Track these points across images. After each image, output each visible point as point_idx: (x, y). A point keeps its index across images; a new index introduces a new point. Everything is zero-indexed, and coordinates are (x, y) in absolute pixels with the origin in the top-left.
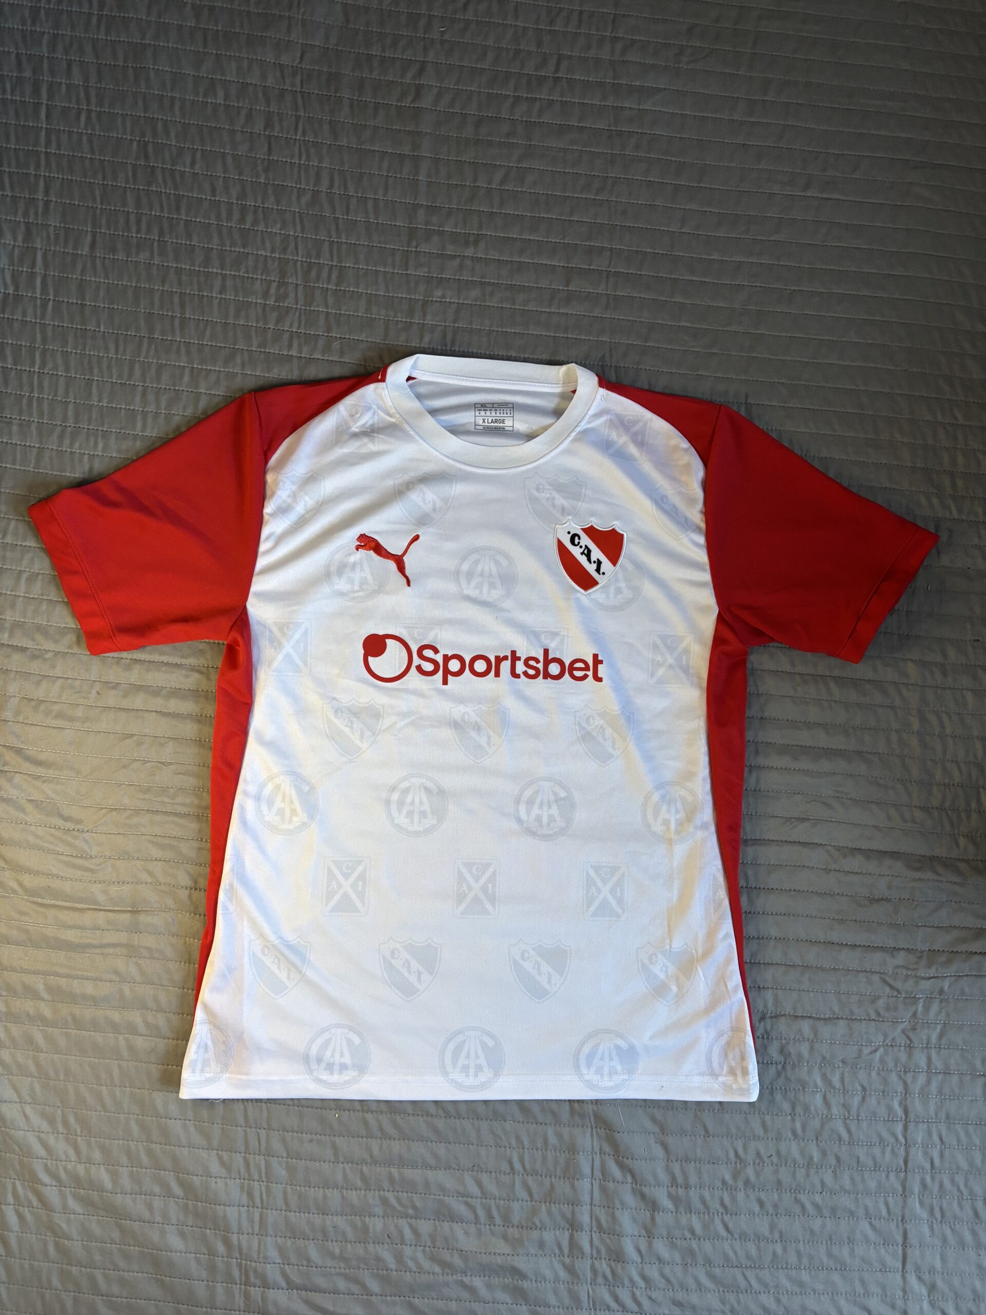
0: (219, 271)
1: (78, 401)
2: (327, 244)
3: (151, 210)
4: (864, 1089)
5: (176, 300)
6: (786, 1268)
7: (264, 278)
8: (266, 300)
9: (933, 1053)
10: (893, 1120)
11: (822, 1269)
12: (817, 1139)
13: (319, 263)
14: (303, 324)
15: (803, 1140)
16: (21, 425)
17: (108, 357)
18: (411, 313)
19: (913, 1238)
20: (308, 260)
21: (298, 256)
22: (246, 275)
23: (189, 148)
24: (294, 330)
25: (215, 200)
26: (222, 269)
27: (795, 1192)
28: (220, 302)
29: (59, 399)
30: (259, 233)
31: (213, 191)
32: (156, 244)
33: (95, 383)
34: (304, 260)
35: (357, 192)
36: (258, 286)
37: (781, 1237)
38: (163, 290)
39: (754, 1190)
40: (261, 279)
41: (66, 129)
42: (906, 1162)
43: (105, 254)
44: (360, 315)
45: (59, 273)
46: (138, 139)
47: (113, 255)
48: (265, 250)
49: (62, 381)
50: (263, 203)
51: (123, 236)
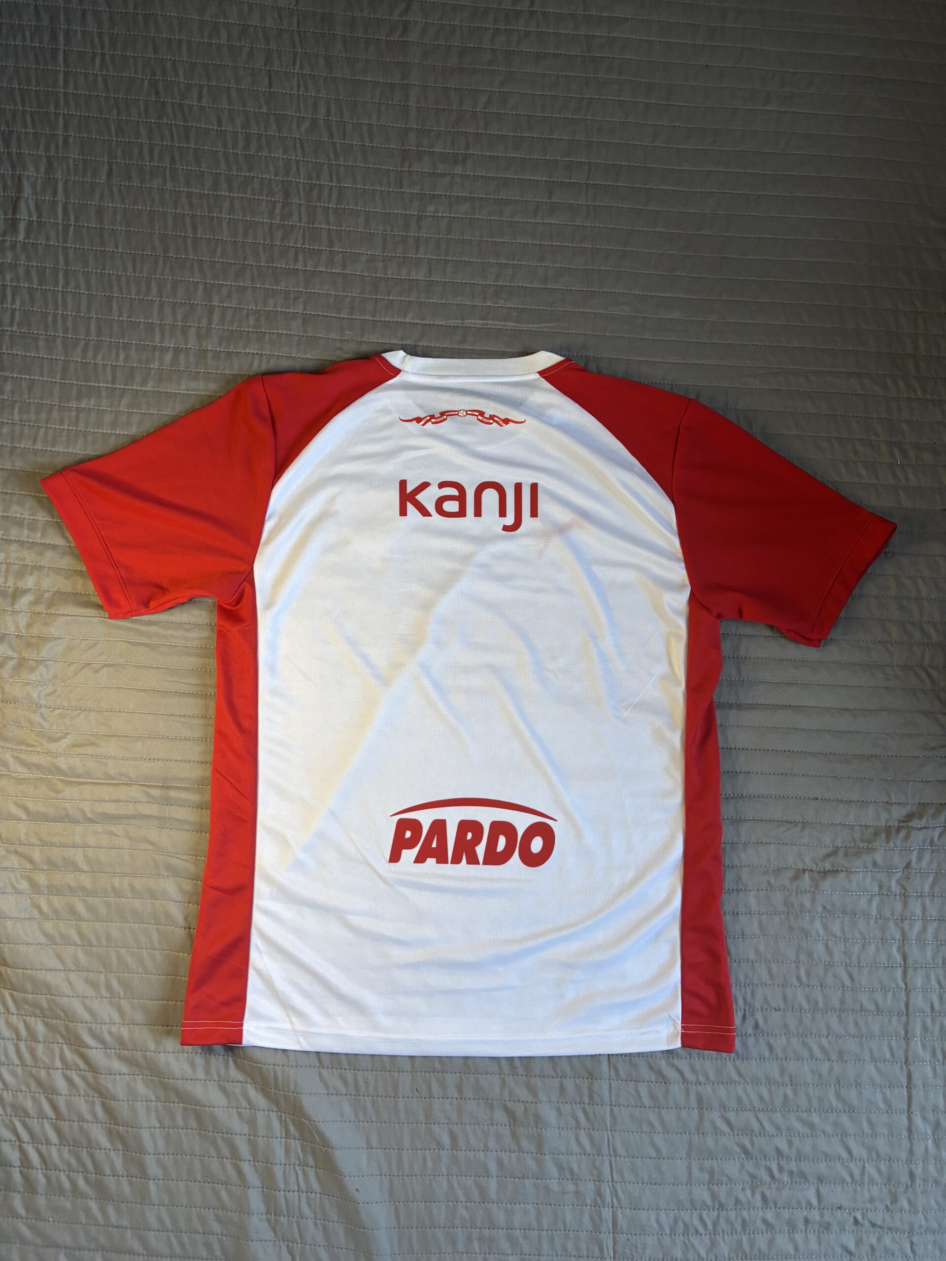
2: (326, 166)
3: (162, 141)
4: (864, 938)
5: (188, 220)
7: (269, 199)
8: (271, 220)
9: (927, 901)
10: (892, 967)
14: (307, 240)
17: (126, 275)
19: (917, 1081)
20: (310, 182)
21: (299, 178)
22: (252, 197)
23: (196, 84)
25: (221, 130)
27: (802, 1036)
28: (229, 222)
29: (82, 315)
30: (263, 158)
31: (220, 123)
32: (168, 171)
33: (115, 300)
37: (791, 1080)
38: (176, 213)
40: (267, 200)
41: (83, 71)
42: (907, 1005)
43: (121, 182)
45: (79, 200)
46: (148, 78)
47: (129, 182)
50: (266, 131)
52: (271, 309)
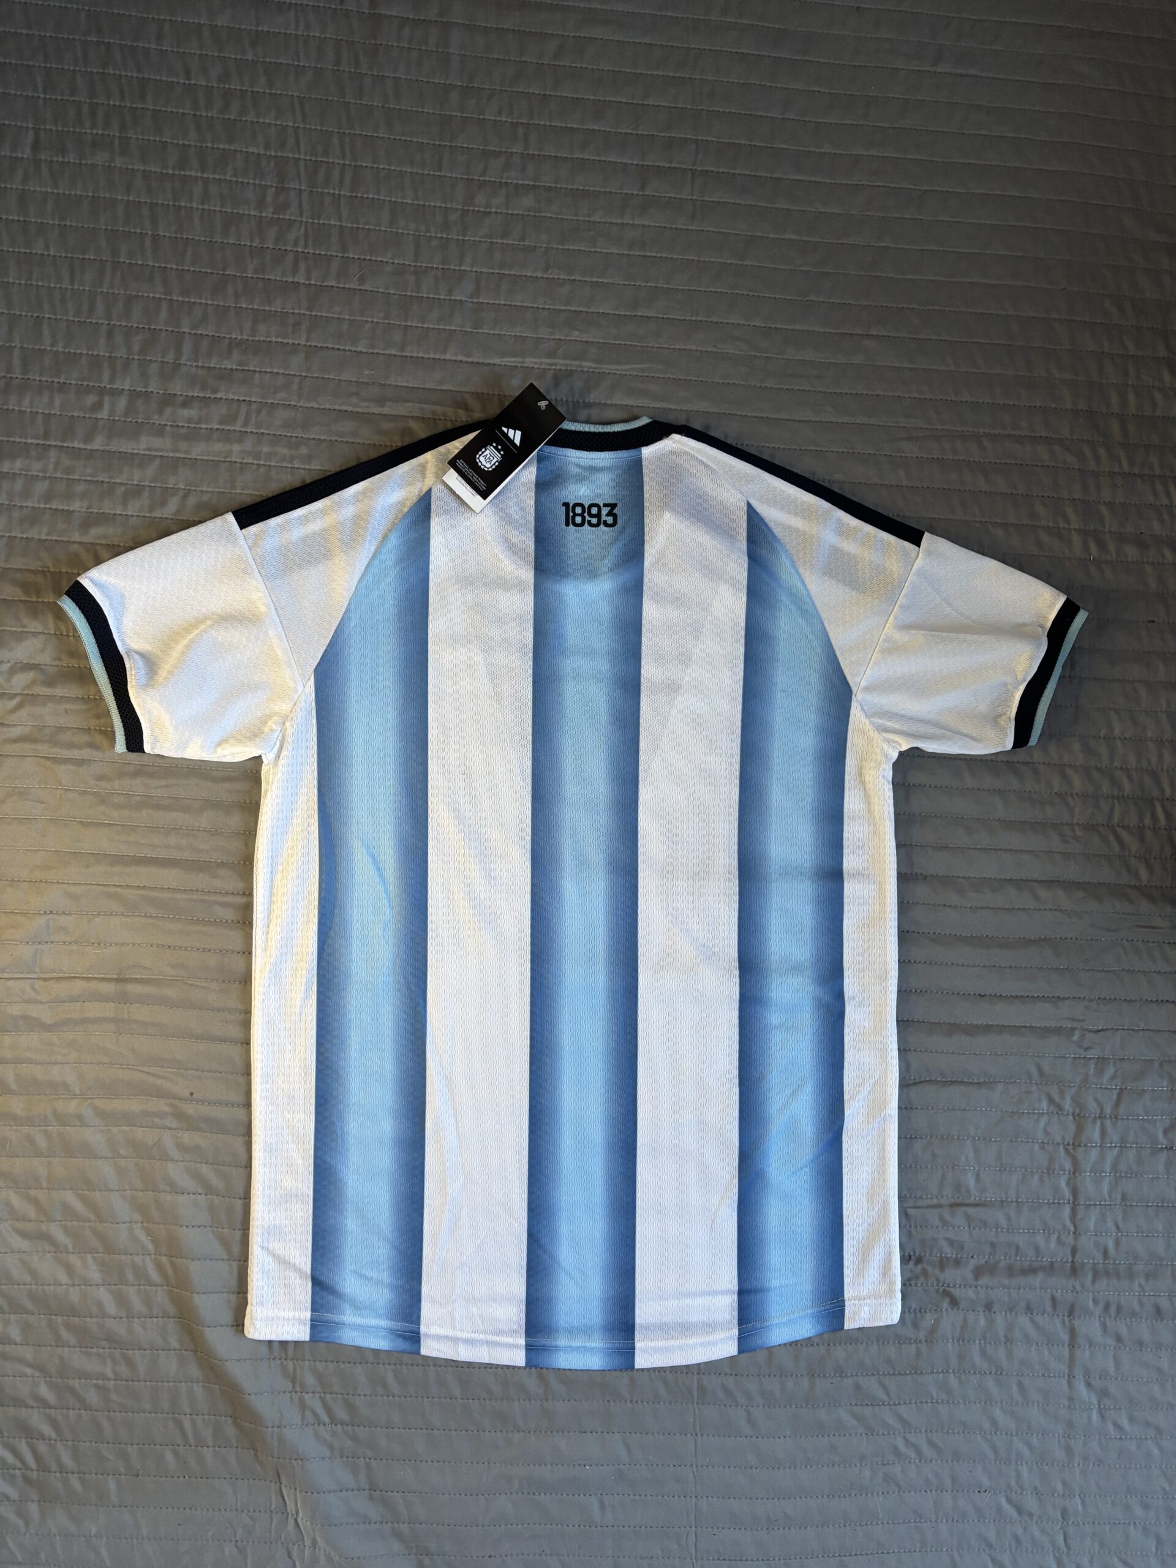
0: (199, 175)
1: (25, 346)
2: (336, 137)
3: (109, 99)
4: (1025, 1167)
7: (257, 182)
8: (261, 211)
9: (1108, 1123)
10: (1059, 1203)
11: (974, 1373)
12: (969, 1226)
13: (328, 162)
14: (310, 242)
17: (60, 288)
18: (447, 226)
19: (1082, 1340)
20: (314, 159)
21: (299, 153)
22: (234, 179)
23: (153, 18)
24: (300, 250)
25: (190, 84)
28: (202, 214)
30: (249, 125)
33: (45, 322)
34: (308, 158)
35: (371, 70)
36: (249, 193)
38: (128, 201)
42: (1074, 1251)
43: (52, 156)
44: (383, 229)
48: (258, 147)
50: (252, 86)
51: (74, 132)
52: (262, 339)
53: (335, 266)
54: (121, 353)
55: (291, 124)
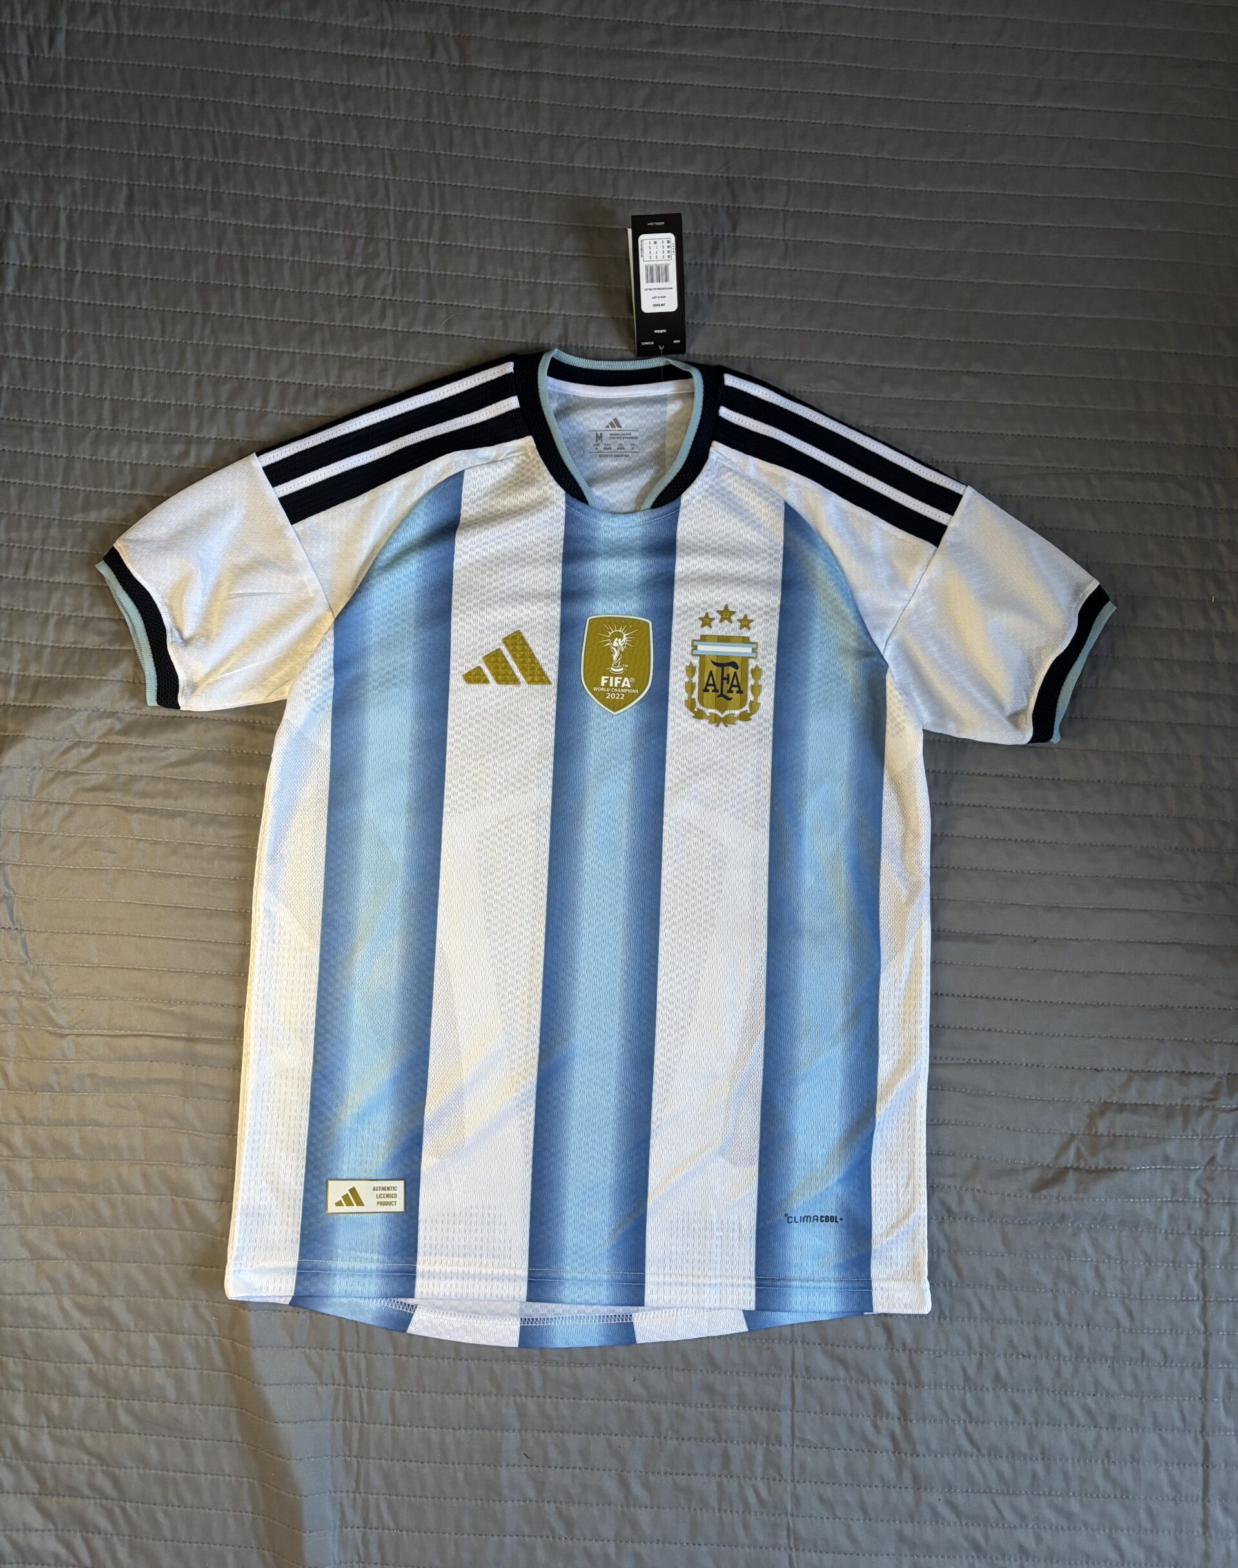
0: (290, 227)
1: (116, 397)
6: (1050, 1494)
11: (1097, 1496)
12: (1088, 1325)
15: (1070, 1325)
16: (44, 430)
18: (535, 270)
24: (388, 298)
26: (293, 225)
34: (398, 208)
35: (461, 121)
36: (339, 244)
39: (1006, 1390)
44: (471, 275)
48: (348, 199)
49: (94, 373)
51: (167, 188)
53: (422, 312)
54: (209, 402)
55: (382, 176)
